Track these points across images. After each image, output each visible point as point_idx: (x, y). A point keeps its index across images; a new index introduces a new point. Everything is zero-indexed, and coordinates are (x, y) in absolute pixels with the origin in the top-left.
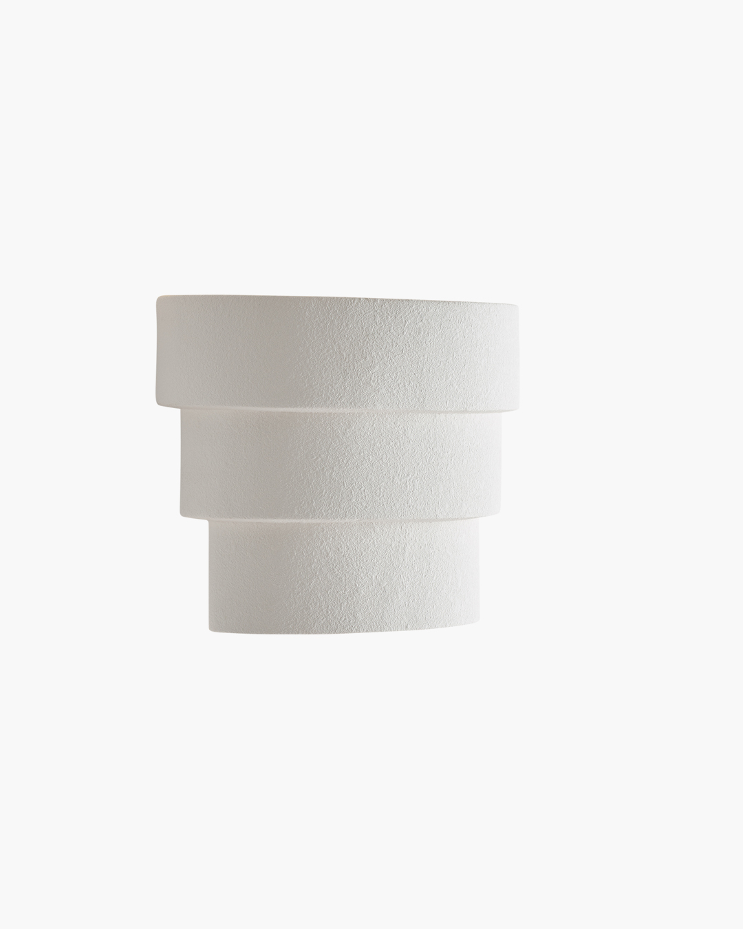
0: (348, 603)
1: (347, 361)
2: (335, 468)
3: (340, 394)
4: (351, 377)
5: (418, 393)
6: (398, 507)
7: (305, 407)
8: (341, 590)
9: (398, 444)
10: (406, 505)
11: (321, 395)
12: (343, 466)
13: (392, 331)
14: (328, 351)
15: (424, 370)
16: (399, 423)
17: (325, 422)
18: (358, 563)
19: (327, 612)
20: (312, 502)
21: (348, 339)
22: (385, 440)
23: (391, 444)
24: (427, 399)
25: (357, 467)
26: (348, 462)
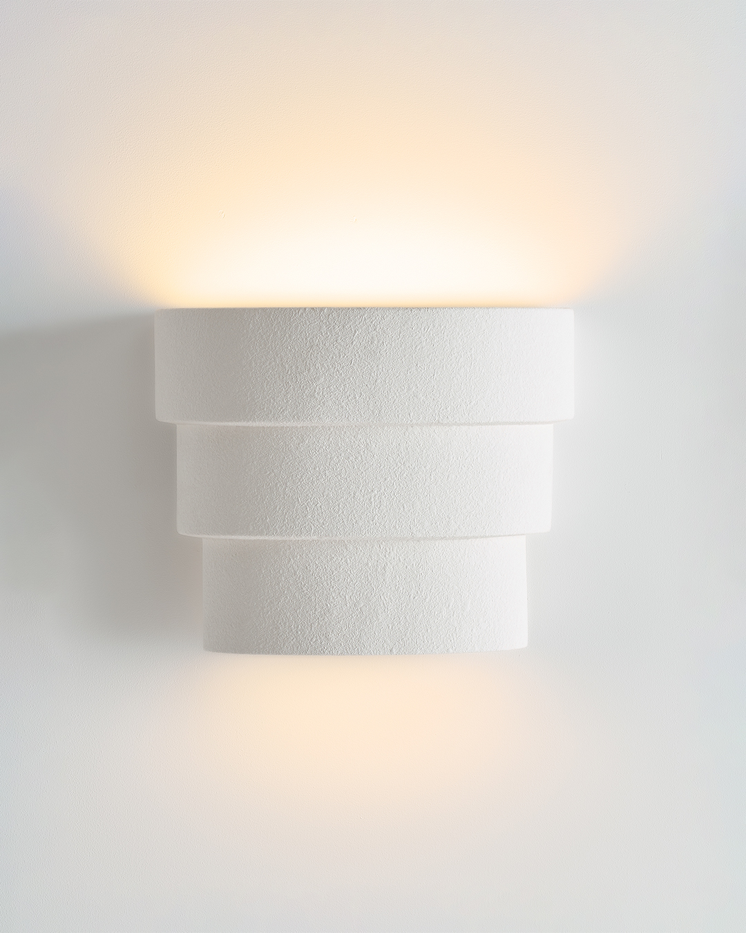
0: (319, 624)
1: (289, 373)
2: (288, 484)
3: (282, 407)
4: (294, 390)
5: (371, 405)
6: (360, 524)
7: (248, 421)
8: (311, 610)
9: (360, 458)
10: (371, 523)
11: (263, 409)
12: (297, 481)
13: (339, 341)
14: (270, 364)
15: (379, 381)
16: (360, 437)
17: (277, 436)
18: (329, 582)
19: (297, 632)
20: (266, 518)
21: (291, 351)
22: (343, 455)
23: (351, 458)
24: (383, 411)
25: (313, 482)
26: (302, 477)
